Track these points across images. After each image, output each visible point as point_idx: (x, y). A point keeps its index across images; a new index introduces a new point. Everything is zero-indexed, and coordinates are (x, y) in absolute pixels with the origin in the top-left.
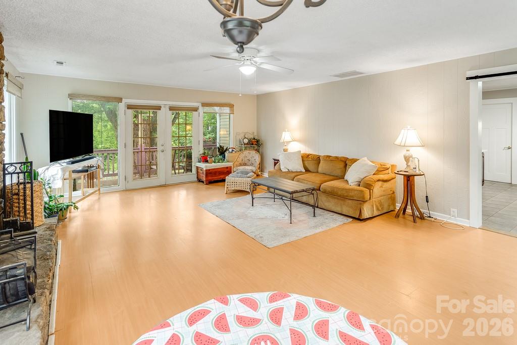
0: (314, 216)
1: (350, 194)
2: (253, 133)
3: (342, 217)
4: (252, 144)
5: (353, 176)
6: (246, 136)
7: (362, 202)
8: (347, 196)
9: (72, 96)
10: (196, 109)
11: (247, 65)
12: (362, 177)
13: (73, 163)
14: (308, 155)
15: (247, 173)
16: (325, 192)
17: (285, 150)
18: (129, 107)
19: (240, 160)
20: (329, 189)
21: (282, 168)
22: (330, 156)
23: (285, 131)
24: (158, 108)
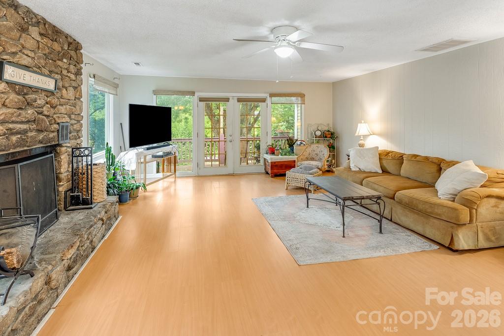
0: (381, 232)
1: (436, 210)
2: (328, 125)
3: (424, 240)
4: (326, 137)
5: (446, 185)
6: (320, 128)
7: (455, 226)
8: (431, 213)
9: (155, 92)
12: (460, 189)
13: (148, 149)
14: (387, 153)
15: (311, 169)
16: (400, 203)
17: (362, 146)
18: (201, 100)
19: (306, 154)
20: (406, 200)
21: (352, 166)
22: (418, 156)
23: (361, 123)
24: (227, 100)
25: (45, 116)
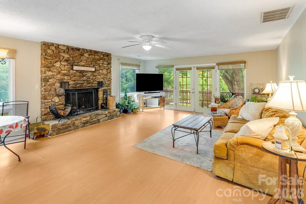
9: (157, 67)
10: (213, 68)
11: (146, 45)
13: (145, 93)
18: (177, 69)
24: (190, 69)
25: (91, 79)
